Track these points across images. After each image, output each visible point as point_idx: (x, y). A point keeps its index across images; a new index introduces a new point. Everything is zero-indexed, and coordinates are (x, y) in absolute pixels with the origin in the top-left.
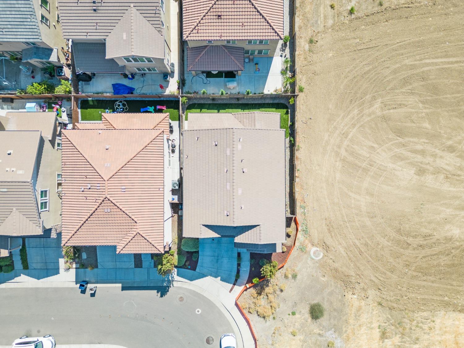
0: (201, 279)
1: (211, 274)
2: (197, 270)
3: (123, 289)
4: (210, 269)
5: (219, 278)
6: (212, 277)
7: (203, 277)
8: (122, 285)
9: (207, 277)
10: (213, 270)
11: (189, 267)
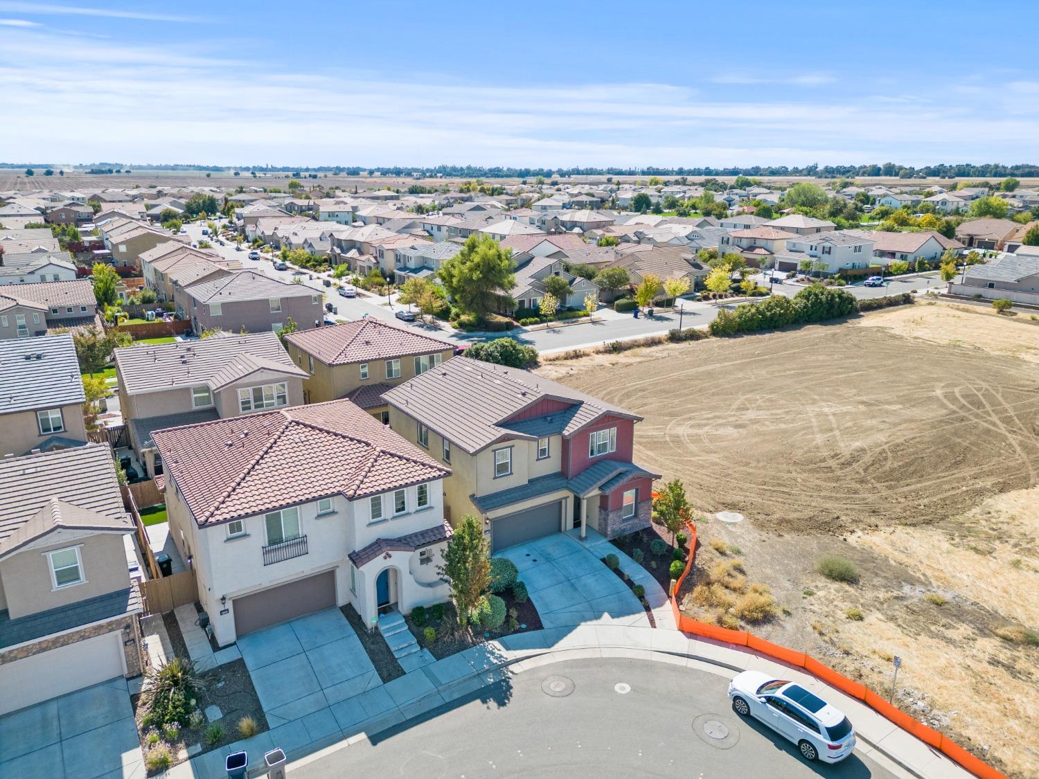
0: (570, 636)
1: (583, 616)
2: (545, 623)
3: (375, 740)
4: (573, 608)
5: (606, 615)
6: (589, 623)
7: (570, 631)
8: (366, 734)
9: (579, 628)
10: (579, 607)
11: (524, 626)
